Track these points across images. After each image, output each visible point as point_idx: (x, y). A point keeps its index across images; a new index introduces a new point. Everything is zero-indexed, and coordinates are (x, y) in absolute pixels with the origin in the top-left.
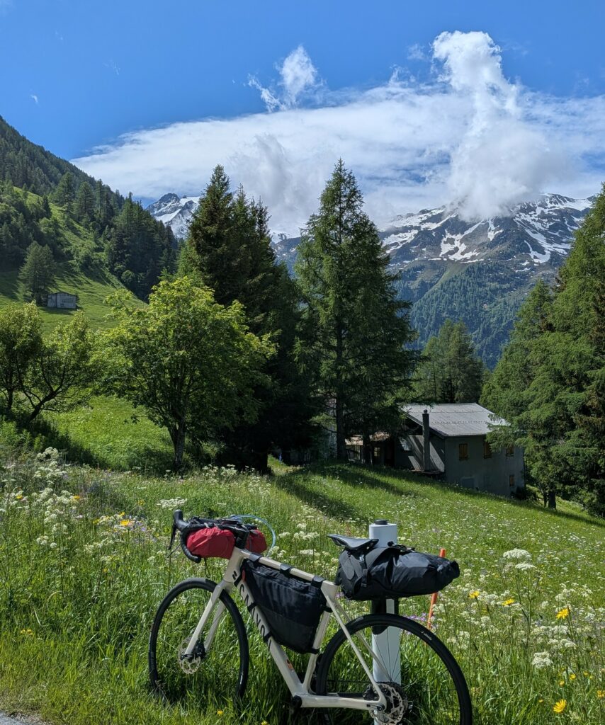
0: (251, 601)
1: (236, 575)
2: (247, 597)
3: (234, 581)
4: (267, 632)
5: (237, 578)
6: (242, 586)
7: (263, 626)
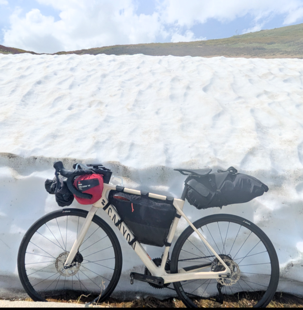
0: (118, 218)
1: (105, 202)
2: (115, 216)
3: (103, 206)
4: (132, 238)
5: (105, 204)
6: (110, 208)
7: (128, 234)
